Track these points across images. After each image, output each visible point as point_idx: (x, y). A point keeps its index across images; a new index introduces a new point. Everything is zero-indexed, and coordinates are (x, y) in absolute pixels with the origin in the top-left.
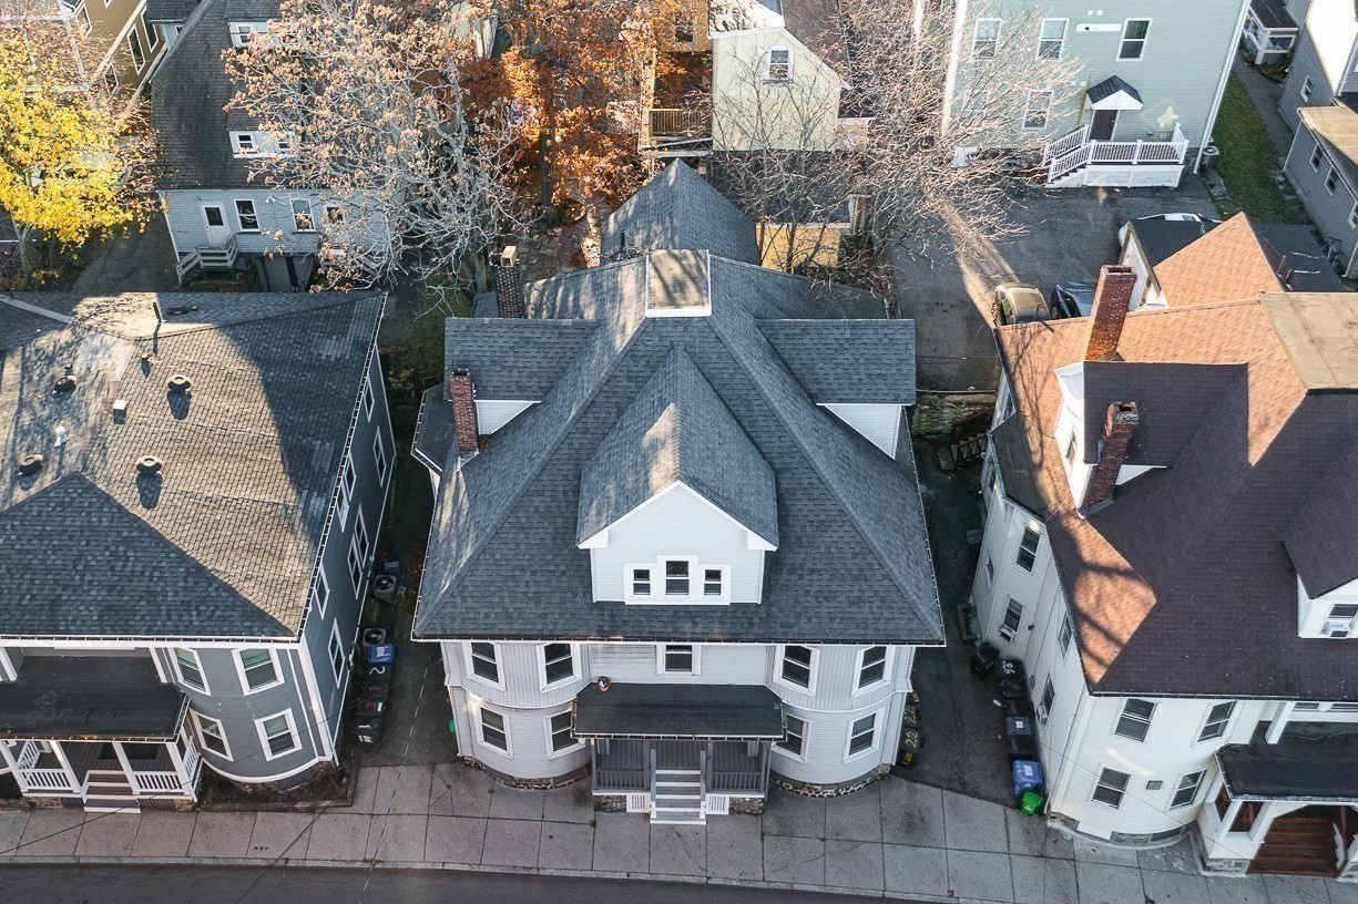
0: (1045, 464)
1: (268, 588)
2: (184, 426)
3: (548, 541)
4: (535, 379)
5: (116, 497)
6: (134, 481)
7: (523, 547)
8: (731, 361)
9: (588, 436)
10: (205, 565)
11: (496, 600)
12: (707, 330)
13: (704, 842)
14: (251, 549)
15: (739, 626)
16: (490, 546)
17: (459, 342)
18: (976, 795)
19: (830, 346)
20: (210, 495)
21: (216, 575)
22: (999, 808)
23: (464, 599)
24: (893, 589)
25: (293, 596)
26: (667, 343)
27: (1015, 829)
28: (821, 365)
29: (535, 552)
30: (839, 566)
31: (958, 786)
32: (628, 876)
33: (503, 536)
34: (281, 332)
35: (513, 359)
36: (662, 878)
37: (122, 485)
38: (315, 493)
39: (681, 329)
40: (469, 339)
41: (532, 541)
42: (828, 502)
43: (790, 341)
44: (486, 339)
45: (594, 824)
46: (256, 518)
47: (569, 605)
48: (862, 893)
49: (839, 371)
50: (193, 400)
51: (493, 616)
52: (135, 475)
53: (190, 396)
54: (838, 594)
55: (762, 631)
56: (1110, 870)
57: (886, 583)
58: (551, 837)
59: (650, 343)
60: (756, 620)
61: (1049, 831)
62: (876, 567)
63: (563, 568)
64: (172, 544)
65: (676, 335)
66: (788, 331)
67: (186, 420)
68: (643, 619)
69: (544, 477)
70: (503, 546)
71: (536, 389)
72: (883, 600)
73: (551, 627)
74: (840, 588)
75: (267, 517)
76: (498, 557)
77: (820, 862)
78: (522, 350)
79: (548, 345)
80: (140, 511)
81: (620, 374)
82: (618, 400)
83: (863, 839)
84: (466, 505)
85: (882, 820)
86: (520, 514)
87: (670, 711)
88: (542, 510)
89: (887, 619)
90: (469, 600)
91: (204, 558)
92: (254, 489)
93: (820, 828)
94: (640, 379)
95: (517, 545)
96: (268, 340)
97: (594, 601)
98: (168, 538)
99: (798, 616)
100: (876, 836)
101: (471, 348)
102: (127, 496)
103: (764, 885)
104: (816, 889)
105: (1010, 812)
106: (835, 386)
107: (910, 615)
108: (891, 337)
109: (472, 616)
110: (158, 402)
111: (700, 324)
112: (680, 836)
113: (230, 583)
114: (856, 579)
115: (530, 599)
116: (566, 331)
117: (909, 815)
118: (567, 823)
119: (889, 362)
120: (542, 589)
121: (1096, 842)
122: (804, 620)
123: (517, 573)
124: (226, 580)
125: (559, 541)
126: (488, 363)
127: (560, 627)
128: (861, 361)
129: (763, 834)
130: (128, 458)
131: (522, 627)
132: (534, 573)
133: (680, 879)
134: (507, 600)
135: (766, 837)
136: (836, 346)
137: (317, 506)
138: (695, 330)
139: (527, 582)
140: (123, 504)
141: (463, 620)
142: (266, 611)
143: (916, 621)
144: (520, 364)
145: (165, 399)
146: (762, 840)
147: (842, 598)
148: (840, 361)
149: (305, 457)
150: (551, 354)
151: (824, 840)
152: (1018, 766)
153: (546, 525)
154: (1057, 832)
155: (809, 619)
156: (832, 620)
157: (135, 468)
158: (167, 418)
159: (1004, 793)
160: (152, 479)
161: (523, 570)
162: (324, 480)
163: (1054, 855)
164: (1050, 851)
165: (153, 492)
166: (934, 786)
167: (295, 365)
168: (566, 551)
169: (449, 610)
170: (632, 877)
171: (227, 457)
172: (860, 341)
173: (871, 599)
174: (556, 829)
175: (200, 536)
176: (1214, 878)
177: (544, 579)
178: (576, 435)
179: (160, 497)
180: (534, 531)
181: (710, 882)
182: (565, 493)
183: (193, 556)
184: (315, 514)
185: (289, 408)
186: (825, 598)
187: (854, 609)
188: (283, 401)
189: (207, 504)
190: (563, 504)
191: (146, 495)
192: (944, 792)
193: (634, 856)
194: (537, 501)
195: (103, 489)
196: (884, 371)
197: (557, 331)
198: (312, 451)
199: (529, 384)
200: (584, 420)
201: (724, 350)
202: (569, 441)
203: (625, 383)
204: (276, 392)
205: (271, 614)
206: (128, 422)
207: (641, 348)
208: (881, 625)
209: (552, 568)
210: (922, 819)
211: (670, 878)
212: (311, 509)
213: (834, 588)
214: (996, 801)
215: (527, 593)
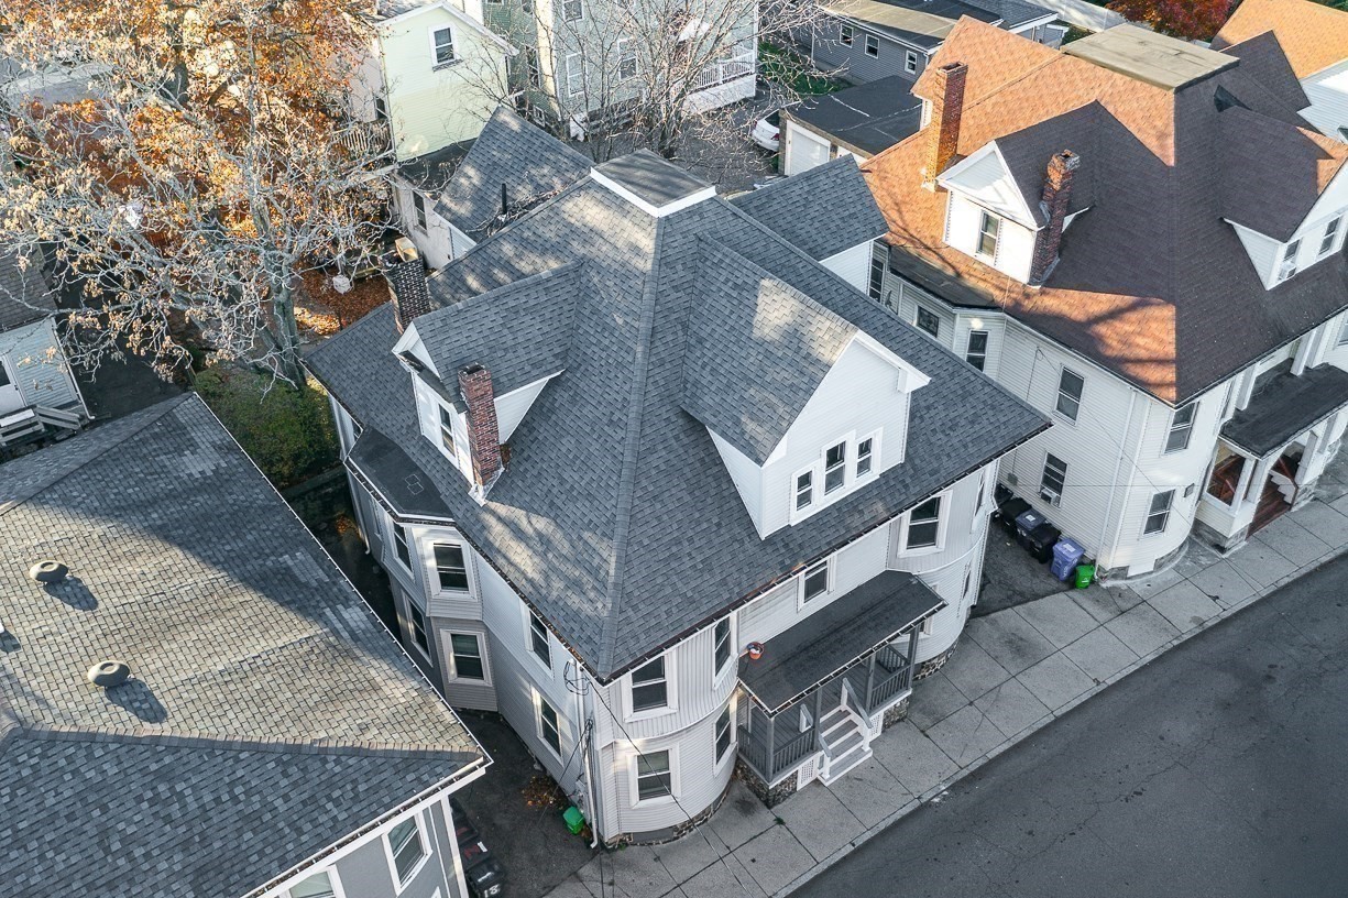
0: (960, 270)
1: (397, 726)
2: (105, 613)
3: (687, 498)
4: (545, 348)
5: (103, 730)
6: (106, 701)
7: (665, 517)
8: (757, 233)
9: (668, 366)
10: (298, 742)
11: (668, 590)
12: (720, 210)
13: (885, 771)
14: (333, 697)
15: (897, 494)
16: (632, 534)
17: (442, 342)
18: (1036, 597)
19: (798, 204)
20: (222, 668)
21: (324, 745)
22: (1062, 596)
23: (635, 608)
24: (995, 392)
25: (432, 717)
26: (692, 238)
27: (1087, 604)
28: (800, 225)
29: (680, 516)
30: (945, 392)
31: (1019, 598)
32: (853, 845)
33: (639, 516)
34: (117, 472)
35: (510, 337)
36: (882, 826)
37: (95, 713)
38: (340, 607)
39: (696, 218)
40: (451, 333)
41: (671, 507)
42: (906, 336)
43: (763, 212)
44: (470, 326)
45: (780, 821)
46: (302, 664)
47: (741, 557)
48: (1041, 726)
49: (817, 225)
50: (87, 581)
51: (674, 610)
52: (100, 694)
53: (79, 581)
54: (958, 419)
55: (918, 488)
56: (1172, 593)
57: (987, 389)
58: (753, 861)
59: (675, 244)
60: (908, 481)
61: (1109, 590)
62: (973, 378)
63: (715, 520)
64: (231, 743)
65: (696, 226)
66: (756, 203)
67: (101, 606)
68: (814, 533)
69: (648, 431)
70: (645, 528)
71: (552, 359)
72: (993, 407)
73: (736, 590)
74: (956, 414)
75: (313, 657)
76: (646, 542)
77: (986, 722)
78: (515, 323)
79: (539, 307)
80: (149, 729)
81: (665, 287)
82: (675, 316)
83: (996, 684)
84: (541, 524)
85: (996, 658)
86: (644, 483)
87: (833, 639)
88: (663, 467)
89: (1004, 423)
90: (641, 606)
91: (288, 736)
92: (267, 636)
93: (958, 695)
94: (686, 286)
95: (658, 518)
96: (111, 485)
97: (763, 539)
98: (221, 738)
99: (938, 458)
100: (1004, 675)
101: (458, 344)
102: (118, 721)
103: (965, 772)
104: (1006, 746)
105: (1071, 593)
106: (820, 241)
107: (1019, 410)
108: (841, 176)
109: (653, 622)
110: (41, 604)
111: (711, 207)
112: (861, 780)
113: (349, 744)
114: (964, 398)
115: (701, 571)
116: (550, 284)
117: (1010, 642)
118: (755, 837)
119: (851, 200)
120: (708, 553)
121: (1145, 578)
122: (945, 458)
123: (674, 549)
124: (341, 744)
125: (697, 493)
126: (486, 352)
127: (745, 584)
128: (830, 208)
129: (922, 732)
130: (70, 681)
131: (710, 605)
132: (691, 540)
133: (897, 816)
134: (680, 585)
135: (928, 732)
136: (803, 202)
137: (357, 618)
138: (710, 214)
139: (689, 554)
140: (121, 733)
141: (647, 632)
142: (423, 748)
143: (1026, 414)
144: (521, 340)
145: (48, 597)
146: (927, 736)
147: (963, 422)
148: (813, 215)
149: (288, 578)
150: (548, 316)
151: (971, 703)
152: (1060, 549)
153: (675, 482)
154: (1114, 588)
155: (948, 455)
156: (965, 446)
157: (92, 686)
158: (73, 615)
159: (1053, 584)
160: (127, 688)
161: (678, 542)
162: (335, 589)
163: (1130, 606)
164: (1125, 605)
165: (146, 701)
166: (1005, 608)
167: (171, 496)
168: (709, 500)
169: (627, 629)
170: (859, 842)
171: (198, 619)
172: (819, 190)
173: (984, 411)
174: (751, 850)
175: (258, 716)
176: (1231, 556)
177: (704, 541)
178: (657, 371)
179: (162, 701)
180: (667, 494)
181: (923, 801)
182: (676, 438)
183: (273, 740)
184: (362, 626)
185: (214, 539)
186: (950, 428)
187: (977, 427)
188: (198, 536)
189: (227, 678)
190: (681, 451)
191: (140, 708)
192: (1015, 608)
193: (842, 824)
194: (654, 460)
195: (74, 730)
196: (852, 211)
197: (540, 288)
198: (288, 569)
199: (541, 357)
200: (654, 351)
201: (746, 225)
202: (651, 380)
203: (674, 295)
204: (181, 532)
205: (430, 748)
206: (24, 641)
207: (670, 252)
208: (1003, 432)
209: (705, 526)
210: (1021, 639)
211: (890, 821)
212: (352, 624)
213: (952, 415)
214: (1054, 592)
215: (695, 566)
